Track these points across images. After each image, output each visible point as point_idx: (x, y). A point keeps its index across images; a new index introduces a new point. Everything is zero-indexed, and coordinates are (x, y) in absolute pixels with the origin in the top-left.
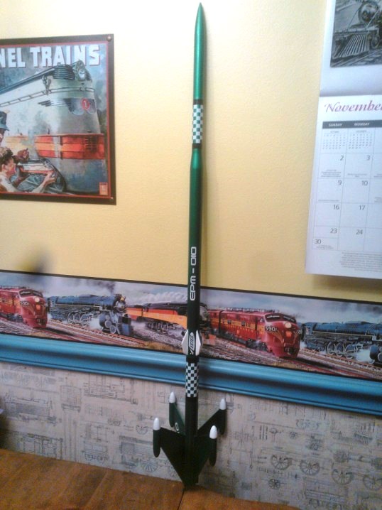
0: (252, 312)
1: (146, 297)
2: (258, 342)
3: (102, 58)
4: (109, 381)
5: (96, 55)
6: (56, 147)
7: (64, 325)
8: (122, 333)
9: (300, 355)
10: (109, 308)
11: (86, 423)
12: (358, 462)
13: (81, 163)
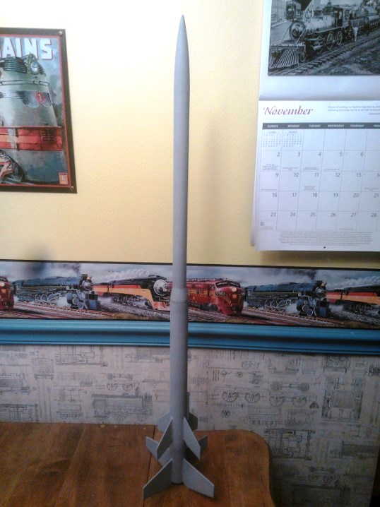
0: (205, 281)
1: (111, 275)
2: (210, 305)
3: (54, 53)
4: (78, 350)
5: (49, 49)
6: (12, 139)
7: (32, 305)
8: (89, 308)
9: (243, 312)
10: (76, 287)
11: (59, 388)
12: (288, 388)
13: (39, 154)
